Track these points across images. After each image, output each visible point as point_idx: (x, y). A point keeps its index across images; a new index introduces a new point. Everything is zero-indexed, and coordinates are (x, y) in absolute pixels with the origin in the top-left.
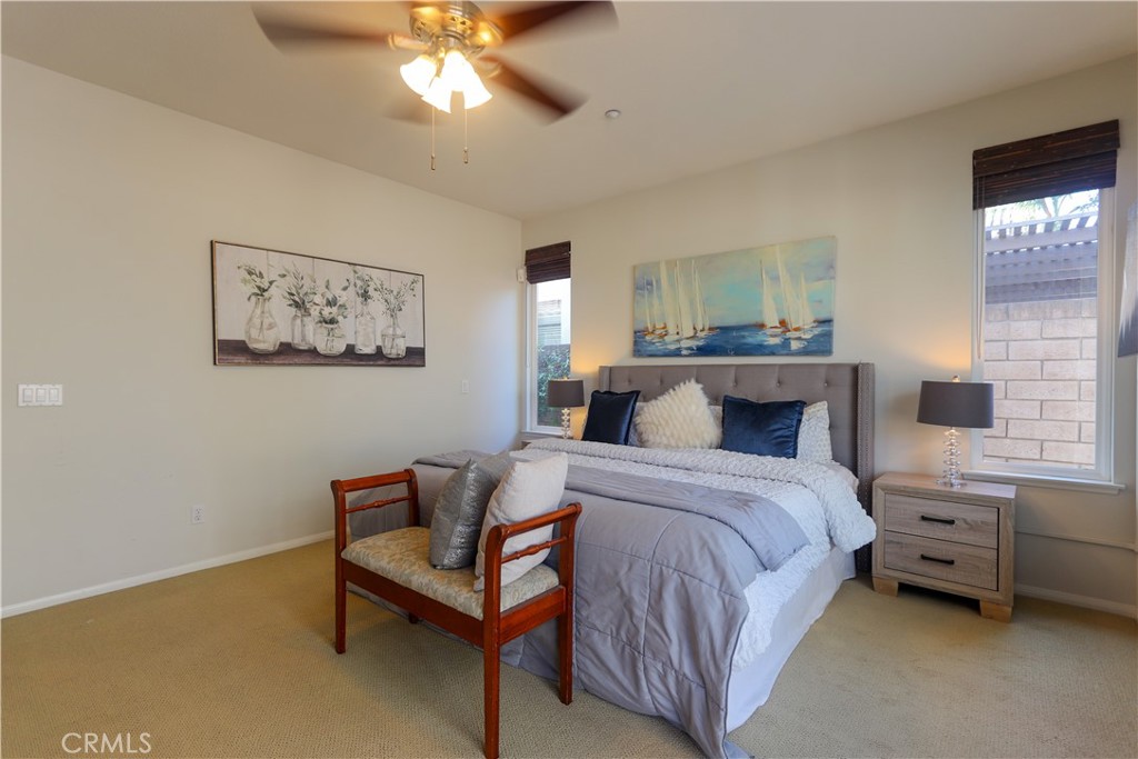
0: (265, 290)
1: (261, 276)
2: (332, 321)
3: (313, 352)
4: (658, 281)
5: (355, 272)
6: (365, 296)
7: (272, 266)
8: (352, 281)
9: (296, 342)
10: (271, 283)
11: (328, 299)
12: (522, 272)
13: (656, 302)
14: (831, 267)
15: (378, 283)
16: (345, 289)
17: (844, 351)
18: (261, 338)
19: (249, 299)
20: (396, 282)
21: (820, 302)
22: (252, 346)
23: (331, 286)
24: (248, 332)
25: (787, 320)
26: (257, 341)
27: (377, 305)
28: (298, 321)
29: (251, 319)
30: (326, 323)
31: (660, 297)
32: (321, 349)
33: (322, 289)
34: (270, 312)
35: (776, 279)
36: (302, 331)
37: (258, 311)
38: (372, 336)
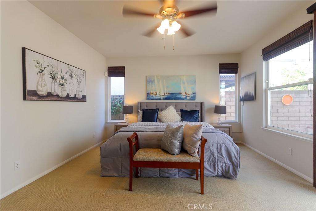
0: (43, 71)
1: (41, 65)
2: (63, 85)
3: (57, 96)
4: (154, 81)
5: (69, 68)
6: (71, 76)
7: (45, 62)
8: (68, 70)
9: (52, 92)
10: (45, 68)
11: (62, 76)
12: (107, 73)
13: (153, 86)
14: (195, 82)
15: (75, 72)
16: (66, 73)
17: (198, 100)
18: (41, 90)
19: (38, 74)
20: (79, 72)
21: (193, 89)
22: (39, 93)
23: (63, 72)
24: (37, 87)
25: (186, 92)
26: (41, 91)
27: (74, 80)
28: (53, 84)
29: (38, 82)
30: (61, 85)
31: (155, 85)
32: (60, 95)
33: (60, 73)
34: (44, 80)
35: (184, 83)
36: (54, 88)
37: (41, 79)
38: (73, 91)
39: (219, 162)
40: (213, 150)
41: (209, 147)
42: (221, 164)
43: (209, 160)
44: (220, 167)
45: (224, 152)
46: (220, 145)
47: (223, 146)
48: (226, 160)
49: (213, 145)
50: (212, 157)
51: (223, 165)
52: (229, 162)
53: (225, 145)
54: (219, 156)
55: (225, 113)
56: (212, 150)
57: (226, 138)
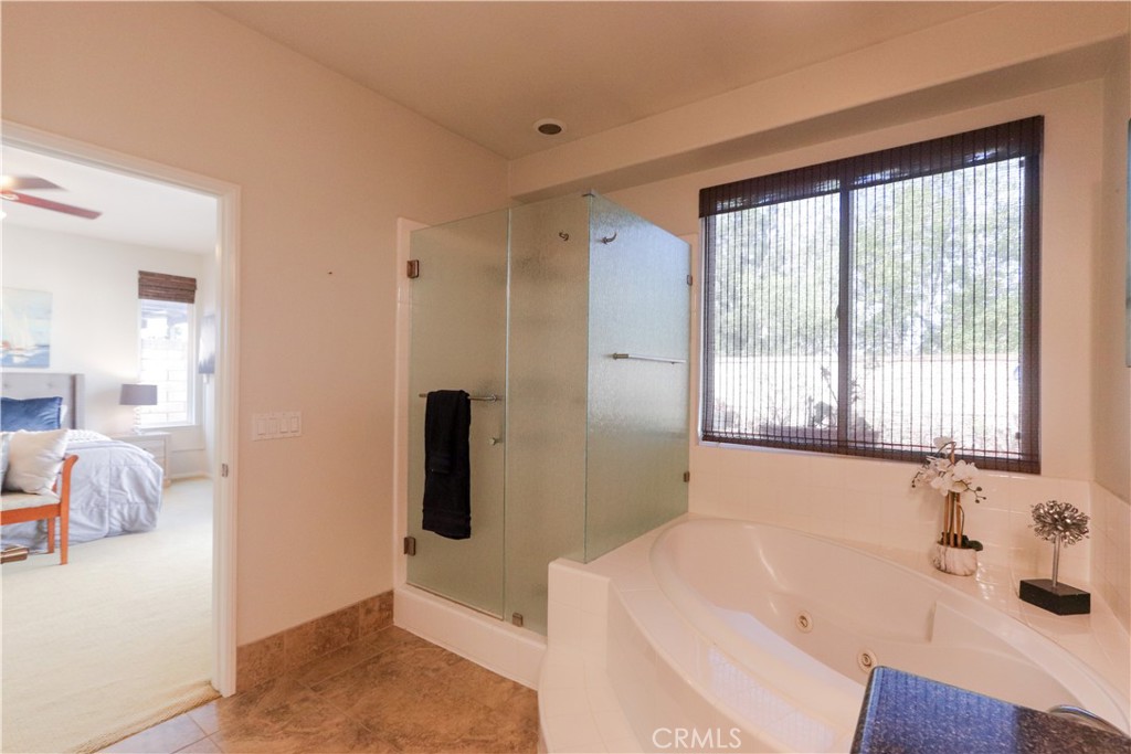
17: (60, 366)
21: (40, 332)
25: (10, 342)
39: (113, 504)
40: (98, 481)
41: (88, 477)
42: (119, 507)
43: (88, 504)
44: (115, 514)
45: (126, 482)
46: (118, 469)
47: (125, 470)
48: (132, 496)
49: (97, 472)
50: (96, 496)
51: (122, 508)
52: (137, 499)
53: (131, 469)
54: (114, 490)
55: (154, 402)
56: (94, 481)
57: (133, 453)
